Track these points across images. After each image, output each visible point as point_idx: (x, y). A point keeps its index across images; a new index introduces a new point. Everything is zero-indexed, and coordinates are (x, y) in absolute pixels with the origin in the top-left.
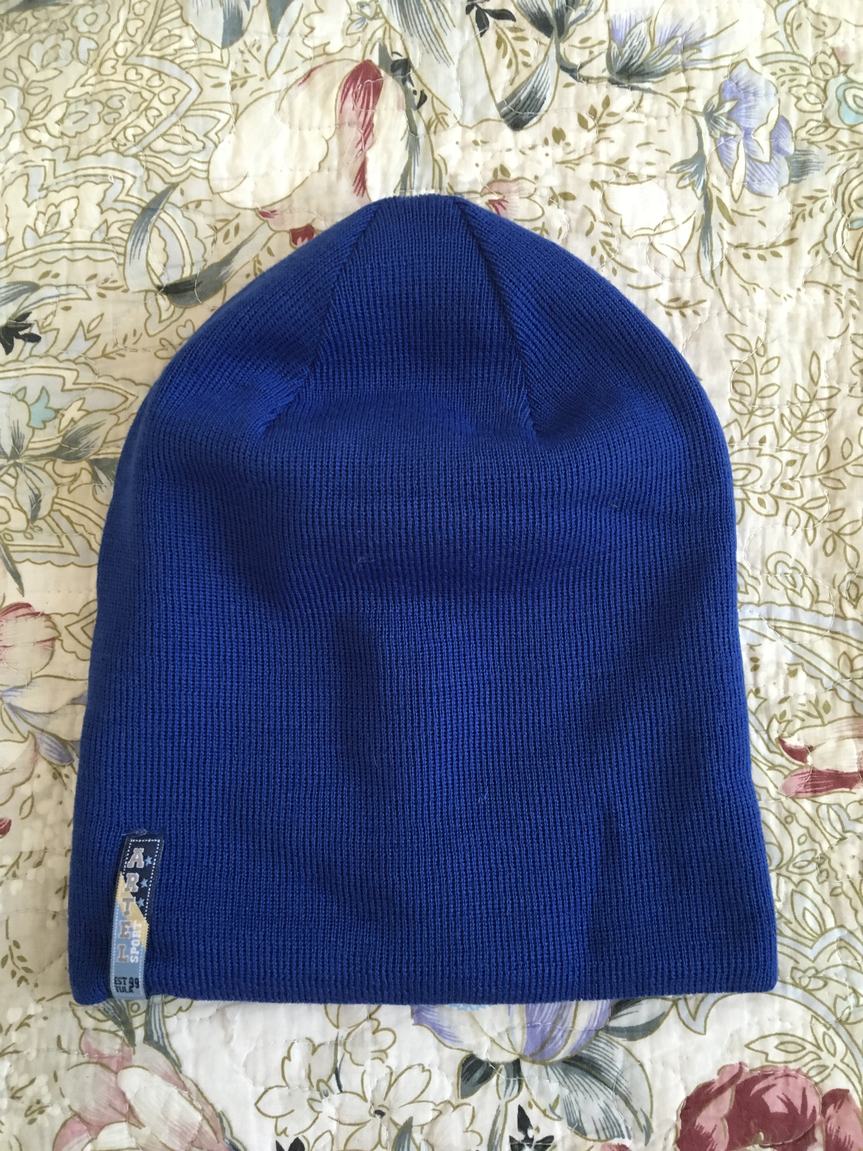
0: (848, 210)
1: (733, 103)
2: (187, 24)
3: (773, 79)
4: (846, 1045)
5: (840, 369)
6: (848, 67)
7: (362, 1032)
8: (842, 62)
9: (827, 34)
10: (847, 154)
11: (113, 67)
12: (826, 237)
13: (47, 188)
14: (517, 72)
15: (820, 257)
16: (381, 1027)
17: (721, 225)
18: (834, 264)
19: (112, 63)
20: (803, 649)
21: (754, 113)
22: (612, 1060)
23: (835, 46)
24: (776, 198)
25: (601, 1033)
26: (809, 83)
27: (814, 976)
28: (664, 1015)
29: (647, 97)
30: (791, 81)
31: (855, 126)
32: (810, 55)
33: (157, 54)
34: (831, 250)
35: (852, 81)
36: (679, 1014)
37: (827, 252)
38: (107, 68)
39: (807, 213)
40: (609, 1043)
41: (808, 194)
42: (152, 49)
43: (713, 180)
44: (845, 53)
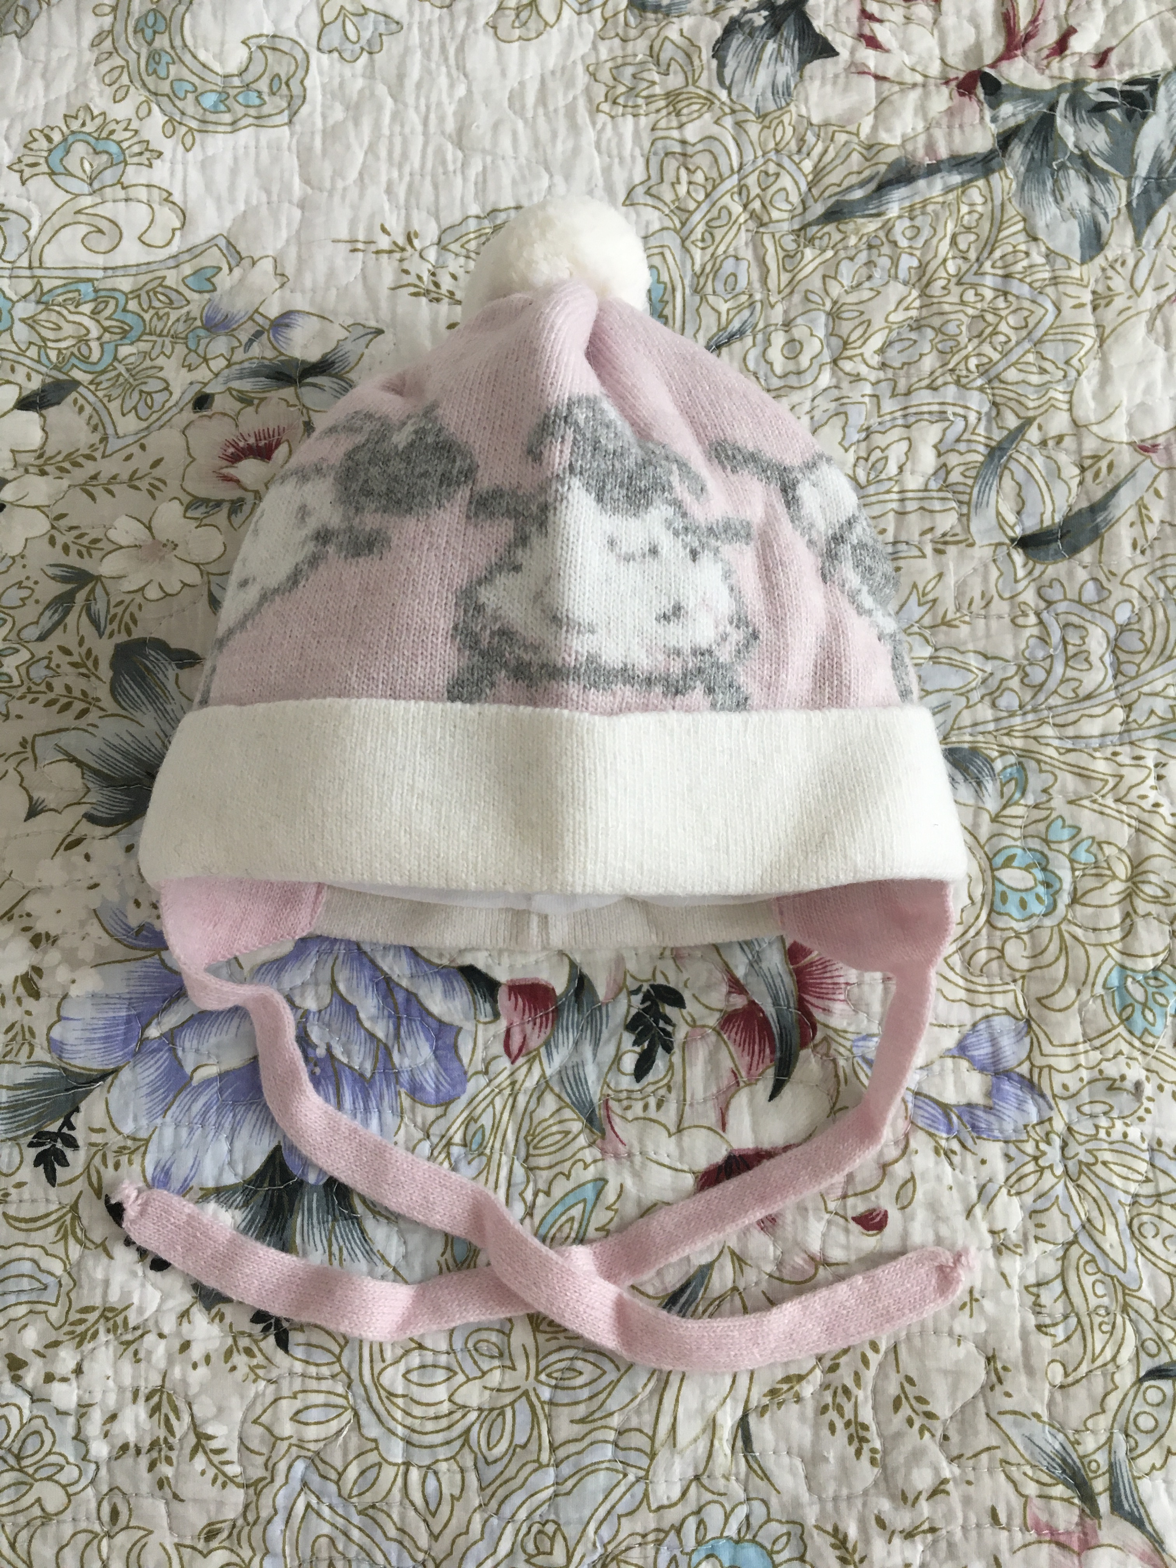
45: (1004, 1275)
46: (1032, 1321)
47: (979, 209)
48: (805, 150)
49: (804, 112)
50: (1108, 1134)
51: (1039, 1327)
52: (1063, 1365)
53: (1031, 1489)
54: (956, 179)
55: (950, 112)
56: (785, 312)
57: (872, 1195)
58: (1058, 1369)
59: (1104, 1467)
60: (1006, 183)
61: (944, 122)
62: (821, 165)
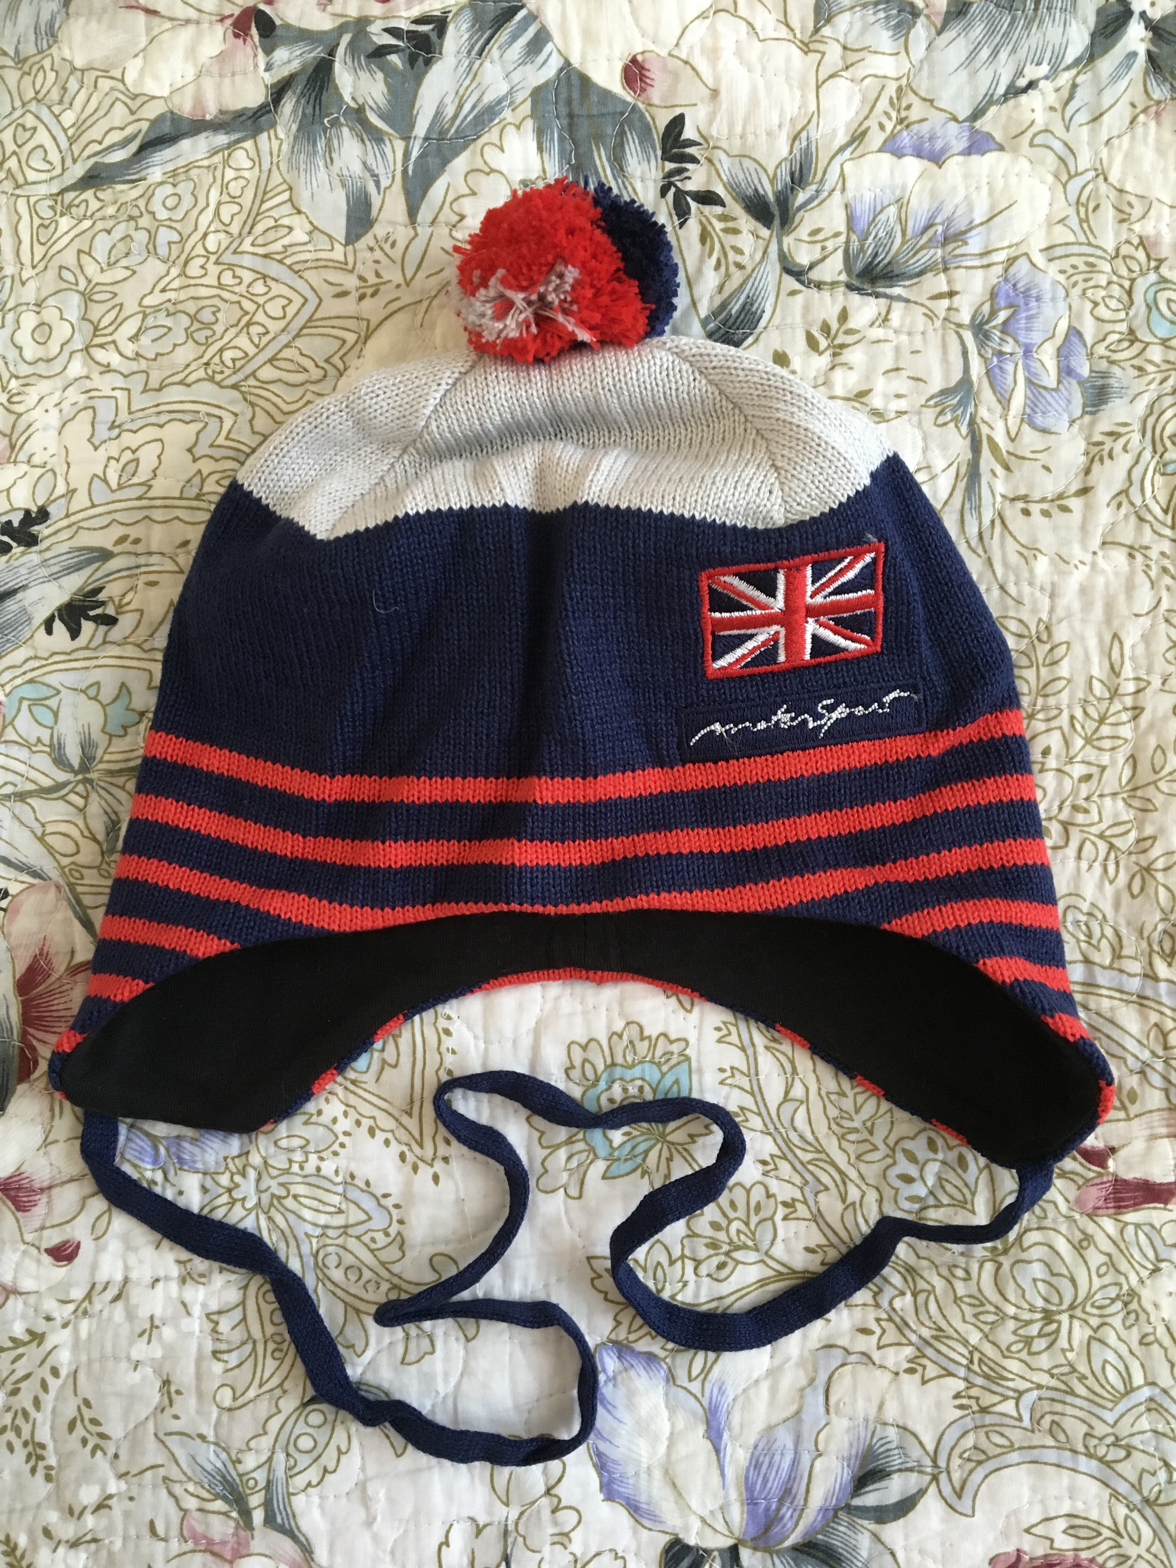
0: (1160, 450)
1: (1008, 312)
2: (299, 212)
3: (1061, 278)
4: (1154, 1531)
5: (1149, 655)
6: (1160, 261)
7: (539, 1512)
8: (1153, 256)
9: (1133, 218)
10: (1159, 377)
11: (202, 267)
12: (1131, 484)
13: (119, 426)
14: (728, 276)
15: (1124, 510)
16: (562, 1505)
17: (993, 471)
18: (1141, 519)
19: (202, 261)
20: (1101, 1020)
21: (1038, 324)
22: (855, 1548)
23: (1144, 234)
24: (1065, 435)
25: (842, 1515)
26: (1109, 283)
27: (1114, 1444)
28: (922, 1492)
29: (898, 308)
30: (1086, 280)
31: (1169, 339)
32: (1110, 247)
33: (261, 251)
34: (1138, 501)
35: (1165, 280)
36: (940, 1492)
37: (1132, 504)
38: (194, 269)
39: (1105, 453)
40: (852, 1526)
41: (1108, 429)
42: (253, 245)
43: (983, 412)
44: (1156, 244)
45: (184, 1305)
46: (209, 1346)
47: (246, 174)
48: (67, 99)
49: (67, 54)
50: (302, 1168)
51: (215, 1353)
52: (233, 1389)
53: (191, 1504)
54: (222, 139)
55: (221, 57)
56: (39, 289)
57: (68, 1227)
58: (227, 1393)
59: (262, 1484)
60: (275, 144)
61: (215, 69)
62: (83, 117)
